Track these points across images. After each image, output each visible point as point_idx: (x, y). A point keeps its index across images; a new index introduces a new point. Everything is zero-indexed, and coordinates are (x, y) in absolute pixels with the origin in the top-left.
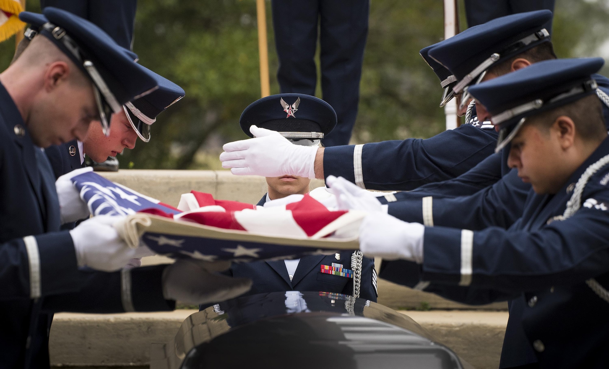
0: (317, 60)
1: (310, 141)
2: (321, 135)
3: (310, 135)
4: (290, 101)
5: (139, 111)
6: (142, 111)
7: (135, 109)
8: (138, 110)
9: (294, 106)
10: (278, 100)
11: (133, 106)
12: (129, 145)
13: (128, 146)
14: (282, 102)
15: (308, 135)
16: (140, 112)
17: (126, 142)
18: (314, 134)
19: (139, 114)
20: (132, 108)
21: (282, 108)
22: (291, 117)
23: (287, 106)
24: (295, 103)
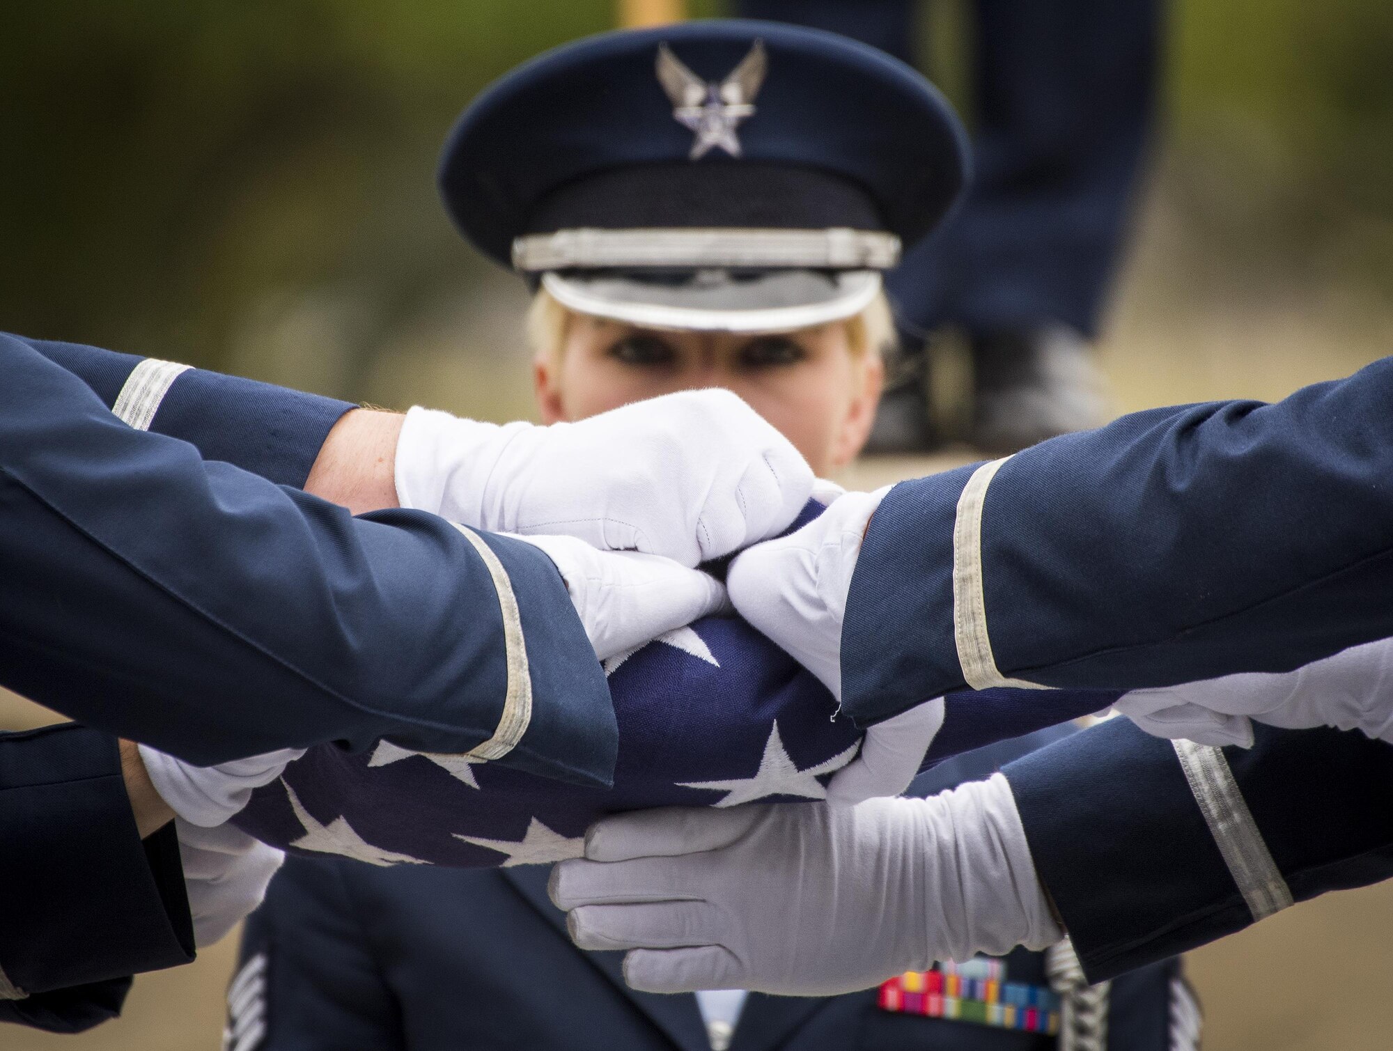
2: (883, 250)
3: (822, 250)
9: (733, 89)
10: (642, 59)
14: (667, 68)
18: (839, 245)
21: (666, 103)
22: (717, 153)
23: (694, 92)
24: (737, 74)
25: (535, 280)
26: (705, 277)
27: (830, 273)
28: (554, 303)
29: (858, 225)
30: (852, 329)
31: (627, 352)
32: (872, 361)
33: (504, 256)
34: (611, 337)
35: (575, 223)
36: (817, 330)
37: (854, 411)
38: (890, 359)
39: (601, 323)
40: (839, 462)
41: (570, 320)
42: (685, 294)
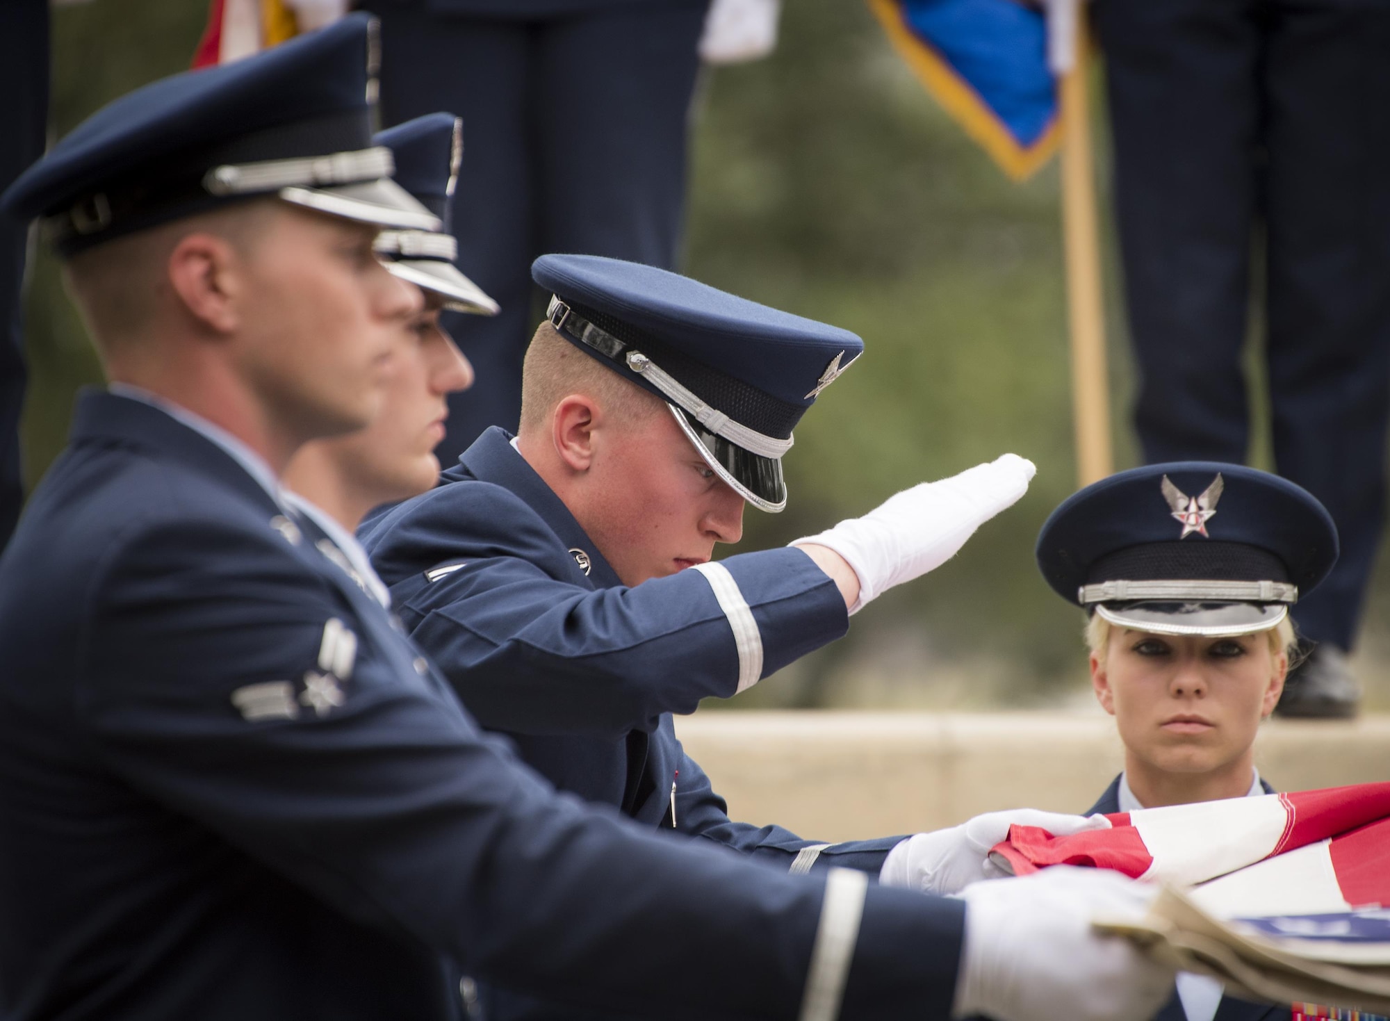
0: (1254, 365)
1: (1254, 610)
2: (1289, 592)
3: (1255, 591)
4: (1192, 485)
5: (725, 417)
6: (733, 416)
7: (710, 412)
8: (718, 413)
9: (1204, 500)
10: (1153, 484)
11: (701, 402)
12: (722, 529)
13: (719, 536)
14: (1168, 488)
15: (1247, 591)
16: (728, 418)
17: (711, 524)
18: (1265, 589)
19: (724, 425)
20: (698, 409)
21: (1167, 508)
22: (1194, 535)
23: (1182, 501)
24: (1207, 492)
25: (1091, 609)
26: (1188, 607)
27: (1260, 604)
28: (1102, 620)
29: (1276, 580)
30: (1271, 636)
31: (1143, 649)
32: (1284, 655)
33: (1073, 597)
34: (1135, 640)
35: (1115, 577)
36: (1252, 636)
37: (1273, 685)
38: (1293, 654)
39: (1129, 631)
40: (1264, 715)
41: (1111, 630)
42: (1177, 616)
